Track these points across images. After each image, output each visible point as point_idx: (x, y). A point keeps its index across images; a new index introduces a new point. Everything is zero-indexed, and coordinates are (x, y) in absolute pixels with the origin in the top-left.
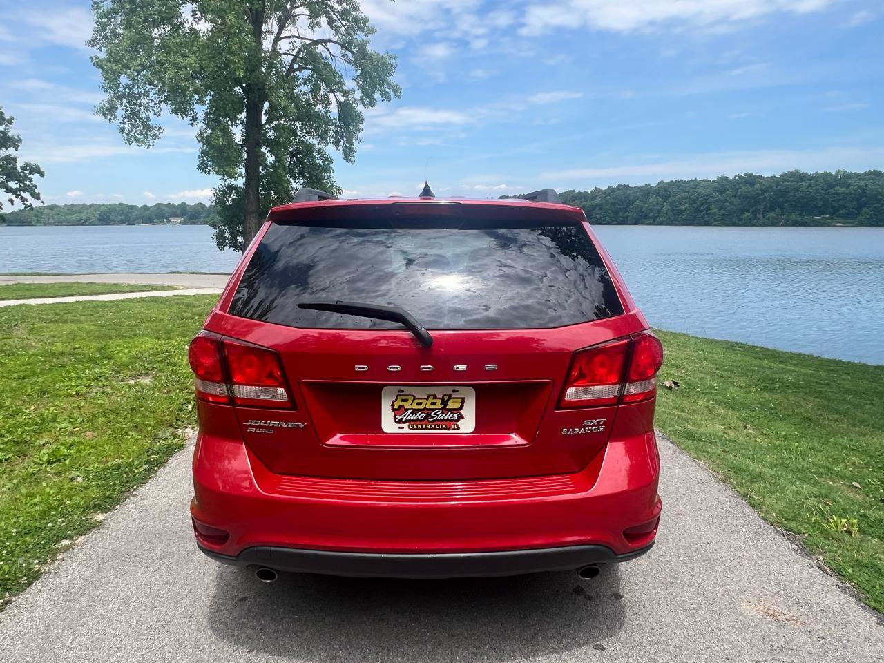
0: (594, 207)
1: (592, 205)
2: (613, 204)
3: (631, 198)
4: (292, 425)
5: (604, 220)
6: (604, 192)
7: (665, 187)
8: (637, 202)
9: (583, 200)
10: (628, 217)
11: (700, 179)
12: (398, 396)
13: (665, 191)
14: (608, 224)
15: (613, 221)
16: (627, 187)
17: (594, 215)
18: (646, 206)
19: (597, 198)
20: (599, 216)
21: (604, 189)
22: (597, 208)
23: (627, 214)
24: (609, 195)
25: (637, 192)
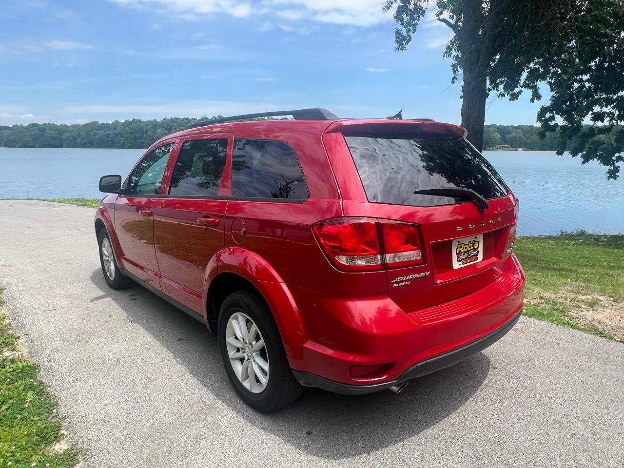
0: (117, 135)
1: (115, 134)
2: (131, 133)
3: (144, 129)
4: (422, 275)
5: (127, 145)
6: (123, 124)
7: (167, 123)
8: (149, 132)
9: (106, 129)
10: (144, 142)
11: (190, 117)
12: (458, 245)
13: (168, 125)
14: (130, 148)
15: (133, 146)
16: (140, 121)
17: (118, 141)
18: (157, 135)
19: (118, 128)
20: (122, 142)
21: (122, 121)
22: (120, 136)
23: (143, 140)
24: (127, 126)
25: (148, 125)
